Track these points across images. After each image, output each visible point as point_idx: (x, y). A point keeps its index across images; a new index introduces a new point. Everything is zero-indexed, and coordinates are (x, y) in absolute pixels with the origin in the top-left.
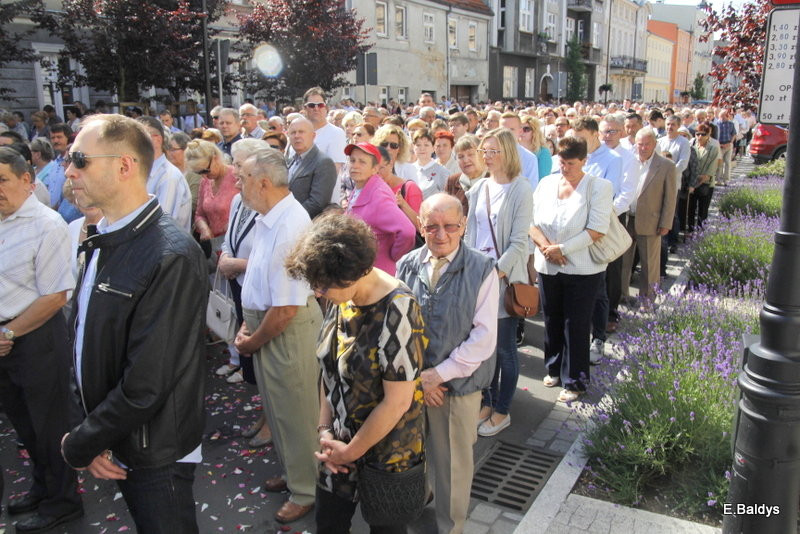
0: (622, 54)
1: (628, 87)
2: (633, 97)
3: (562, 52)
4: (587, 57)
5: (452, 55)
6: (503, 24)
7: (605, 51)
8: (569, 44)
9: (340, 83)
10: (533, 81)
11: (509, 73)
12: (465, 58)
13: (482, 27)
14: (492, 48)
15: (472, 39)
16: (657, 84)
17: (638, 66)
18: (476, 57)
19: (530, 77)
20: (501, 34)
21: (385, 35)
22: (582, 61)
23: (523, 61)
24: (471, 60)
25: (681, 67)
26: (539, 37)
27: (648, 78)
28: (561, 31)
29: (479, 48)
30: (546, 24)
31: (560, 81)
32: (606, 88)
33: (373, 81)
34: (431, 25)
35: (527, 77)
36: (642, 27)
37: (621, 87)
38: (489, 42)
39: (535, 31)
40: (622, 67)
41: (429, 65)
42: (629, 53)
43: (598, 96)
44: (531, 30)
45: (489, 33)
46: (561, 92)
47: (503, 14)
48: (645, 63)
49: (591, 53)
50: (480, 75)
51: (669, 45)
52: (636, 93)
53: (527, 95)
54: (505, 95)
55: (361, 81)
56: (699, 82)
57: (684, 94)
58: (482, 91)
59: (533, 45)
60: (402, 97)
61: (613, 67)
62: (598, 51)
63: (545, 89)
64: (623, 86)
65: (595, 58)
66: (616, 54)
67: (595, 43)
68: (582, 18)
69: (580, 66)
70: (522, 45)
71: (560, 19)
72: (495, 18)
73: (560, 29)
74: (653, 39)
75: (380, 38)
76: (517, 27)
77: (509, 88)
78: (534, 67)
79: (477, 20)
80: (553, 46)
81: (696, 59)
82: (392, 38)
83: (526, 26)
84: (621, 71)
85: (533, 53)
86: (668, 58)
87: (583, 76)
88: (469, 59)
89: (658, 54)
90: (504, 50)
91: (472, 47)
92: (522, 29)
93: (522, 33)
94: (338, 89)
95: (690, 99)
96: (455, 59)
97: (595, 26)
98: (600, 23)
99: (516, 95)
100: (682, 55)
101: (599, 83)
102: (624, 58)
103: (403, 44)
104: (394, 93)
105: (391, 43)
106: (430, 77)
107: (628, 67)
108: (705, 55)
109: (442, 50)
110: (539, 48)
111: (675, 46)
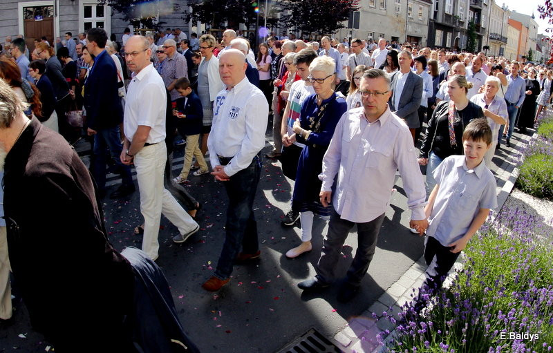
0: (496, 32)
1: (498, 49)
2: (500, 55)
3: (466, 27)
4: (478, 31)
5: (409, 21)
6: (437, 8)
7: (487, 29)
8: (470, 23)
9: (341, 27)
10: (450, 39)
11: (439, 33)
12: (416, 23)
13: (426, 9)
14: (430, 20)
15: (420, 15)
16: (511, 50)
17: (503, 40)
18: (420, 22)
20: (436, 13)
21: (374, 6)
22: (475, 32)
23: (446, 29)
24: (419, 24)
25: (523, 44)
27: (507, 47)
28: (466, 16)
29: (424, 19)
30: (459, 12)
31: (463, 40)
32: (487, 48)
33: (357, 27)
34: (399, 4)
35: (448, 37)
36: (506, 21)
37: (494, 49)
38: (429, 16)
39: (453, 14)
40: (495, 39)
41: (397, 24)
42: (499, 33)
44: (451, 14)
45: (429, 12)
46: (463, 45)
47: (437, 3)
48: (506, 39)
49: (481, 29)
50: (423, 32)
51: (518, 32)
52: (501, 53)
53: (447, 46)
54: (436, 44)
55: (350, 26)
56: (530, 52)
57: (523, 57)
59: (452, 21)
61: (491, 38)
62: (484, 29)
63: (456, 44)
64: (496, 48)
65: (482, 32)
66: (492, 32)
67: (483, 25)
68: (478, 12)
69: (474, 34)
70: (446, 20)
71: (466, 10)
72: (433, 5)
73: (466, 14)
74: (510, 28)
75: (371, 8)
76: (444, 11)
77: (438, 41)
79: (423, 5)
80: (462, 23)
81: (529, 41)
82: (378, 9)
83: (448, 10)
84: (495, 41)
85: (452, 25)
86: (517, 38)
87: (476, 40)
89: (512, 35)
90: (436, 21)
91: (420, 18)
92: (446, 12)
93: (446, 14)
94: (339, 29)
95: (526, 60)
96: (411, 23)
97: (483, 17)
98: (486, 16)
99: (441, 45)
100: (523, 39)
101: (484, 44)
102: (497, 35)
103: (384, 12)
104: (376, 35)
105: (377, 11)
106: (396, 31)
107: (498, 39)
108: (534, 40)
109: (404, 17)
110: (454, 23)
111: (520, 33)
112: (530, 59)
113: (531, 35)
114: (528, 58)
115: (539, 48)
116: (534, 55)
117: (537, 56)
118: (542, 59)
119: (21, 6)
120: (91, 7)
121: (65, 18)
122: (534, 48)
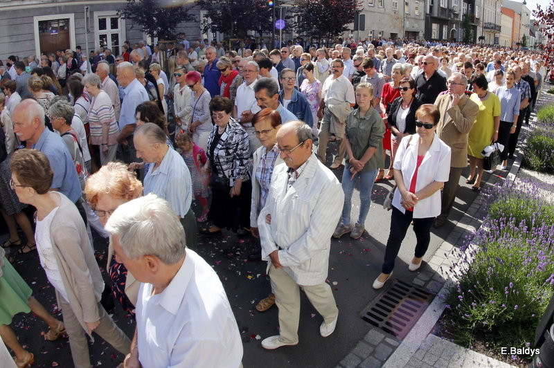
0: (489, 22)
1: (492, 38)
2: (494, 43)
3: (461, 18)
4: (473, 22)
5: (407, 16)
6: (432, 3)
7: (481, 19)
8: (464, 15)
9: (345, 29)
10: (446, 31)
11: (435, 27)
12: (413, 18)
14: (426, 14)
15: (417, 9)
16: (505, 37)
17: (497, 28)
18: (417, 17)
19: (445, 29)
20: (431, 8)
21: (372, 5)
22: (470, 23)
23: (441, 22)
24: (416, 19)
25: (516, 31)
26: (449, 10)
27: (501, 34)
28: (461, 8)
29: (420, 14)
30: (453, 4)
31: (460, 33)
32: (482, 38)
33: (363, 29)
34: (396, 1)
35: (444, 29)
36: (499, 10)
37: (489, 39)
38: (425, 11)
39: (448, 7)
40: (489, 28)
41: (395, 21)
42: (493, 22)
43: (478, 42)
44: (446, 7)
45: (425, 7)
46: (460, 38)
48: (500, 27)
49: (475, 20)
50: (420, 27)
51: (511, 20)
52: (496, 40)
53: (444, 38)
54: (433, 37)
55: (356, 28)
56: (524, 38)
57: (518, 44)
58: (421, 35)
59: (447, 14)
60: (380, 36)
61: (485, 28)
62: (479, 19)
63: (452, 35)
64: (490, 36)
65: (477, 22)
66: (487, 22)
67: (477, 15)
68: (471, 3)
69: (470, 26)
70: (441, 14)
71: (460, 3)
74: (503, 16)
75: (370, 6)
76: (439, 5)
77: (435, 35)
78: (447, 24)
80: (457, 15)
81: (523, 27)
82: (376, 7)
83: (444, 5)
84: (489, 30)
85: (447, 18)
86: (510, 25)
87: (471, 31)
88: (415, 19)
89: (506, 22)
90: (432, 15)
91: (417, 13)
92: (441, 6)
93: (442, 8)
94: (345, 32)
95: (520, 47)
96: (408, 18)
97: (477, 7)
98: (479, 6)
99: (438, 38)
100: (517, 25)
101: (479, 35)
102: (491, 24)
103: (382, 10)
104: (376, 33)
105: (375, 9)
106: (395, 27)
107: (492, 28)
108: (527, 26)
109: (401, 14)
110: (450, 16)
111: (514, 21)
112: (524, 45)
113: (525, 21)
114: (522, 45)
115: (532, 34)
116: (527, 41)
117: (531, 41)
118: (536, 43)
119: (37, 20)
120: (105, 19)
121: (81, 31)
122: (527, 34)
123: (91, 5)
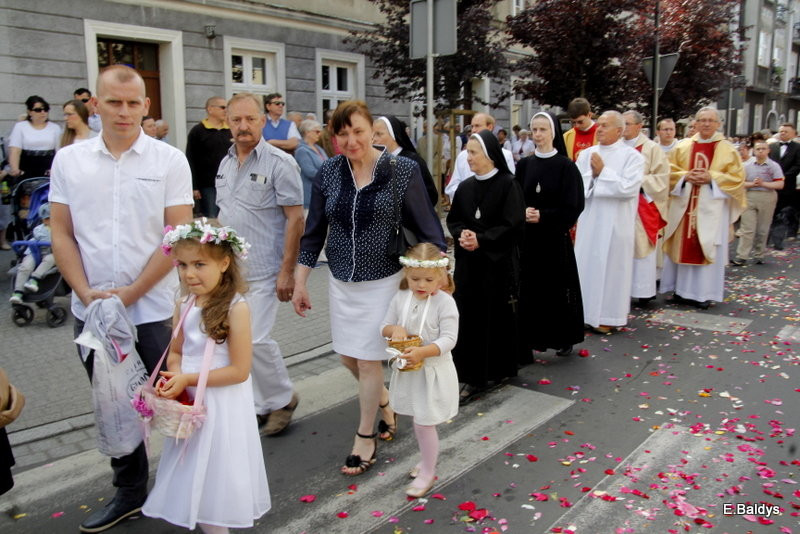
3: (786, 88)
23: (755, 98)
26: (772, 71)
39: (771, 65)
44: (767, 65)
59: (768, 79)
70: (760, 79)
76: (756, 61)
78: (762, 103)
80: (780, 81)
83: (764, 62)
85: (768, 88)
92: (760, 63)
93: (760, 67)
119: (93, 29)
120: (242, 57)
121: (195, 77)
123: (219, 20)
